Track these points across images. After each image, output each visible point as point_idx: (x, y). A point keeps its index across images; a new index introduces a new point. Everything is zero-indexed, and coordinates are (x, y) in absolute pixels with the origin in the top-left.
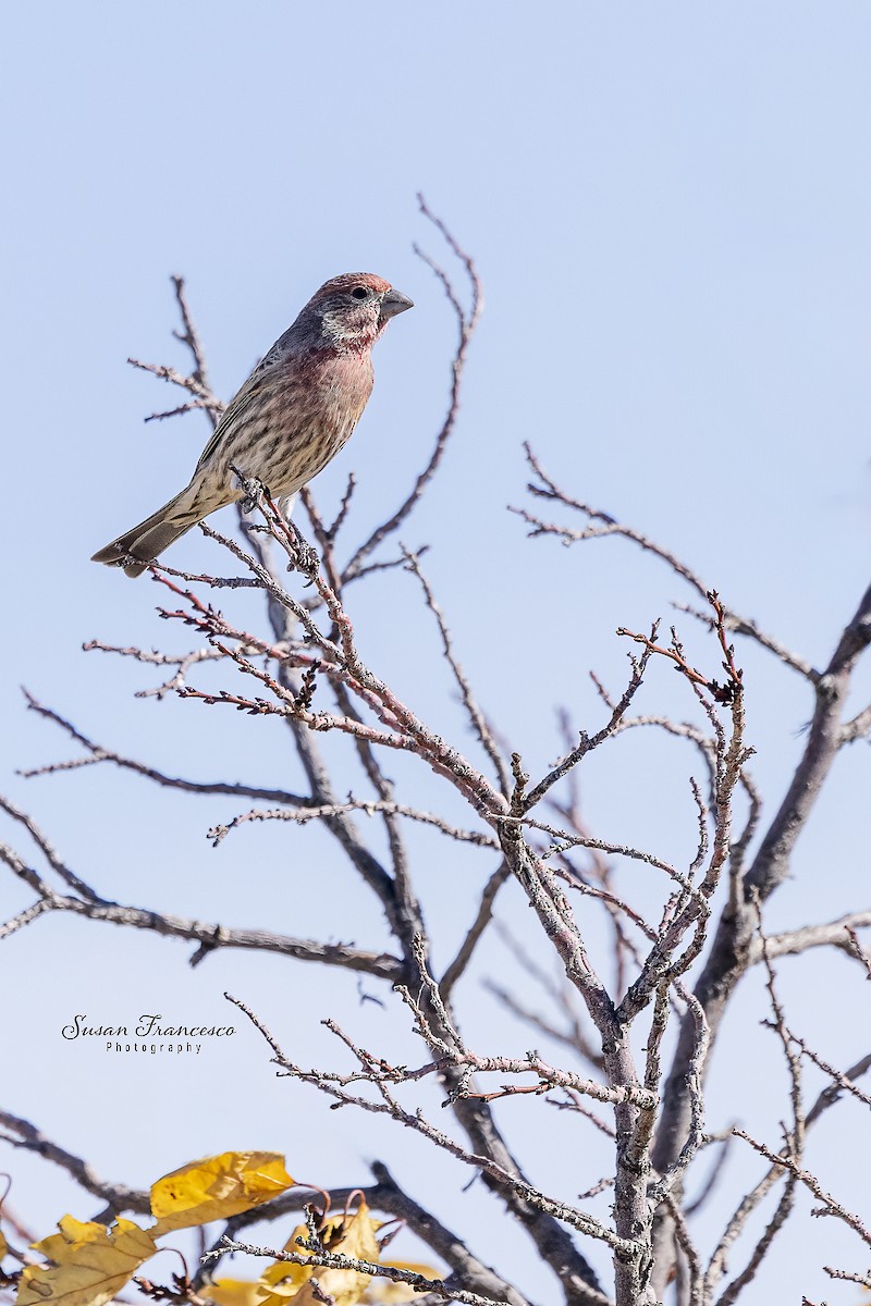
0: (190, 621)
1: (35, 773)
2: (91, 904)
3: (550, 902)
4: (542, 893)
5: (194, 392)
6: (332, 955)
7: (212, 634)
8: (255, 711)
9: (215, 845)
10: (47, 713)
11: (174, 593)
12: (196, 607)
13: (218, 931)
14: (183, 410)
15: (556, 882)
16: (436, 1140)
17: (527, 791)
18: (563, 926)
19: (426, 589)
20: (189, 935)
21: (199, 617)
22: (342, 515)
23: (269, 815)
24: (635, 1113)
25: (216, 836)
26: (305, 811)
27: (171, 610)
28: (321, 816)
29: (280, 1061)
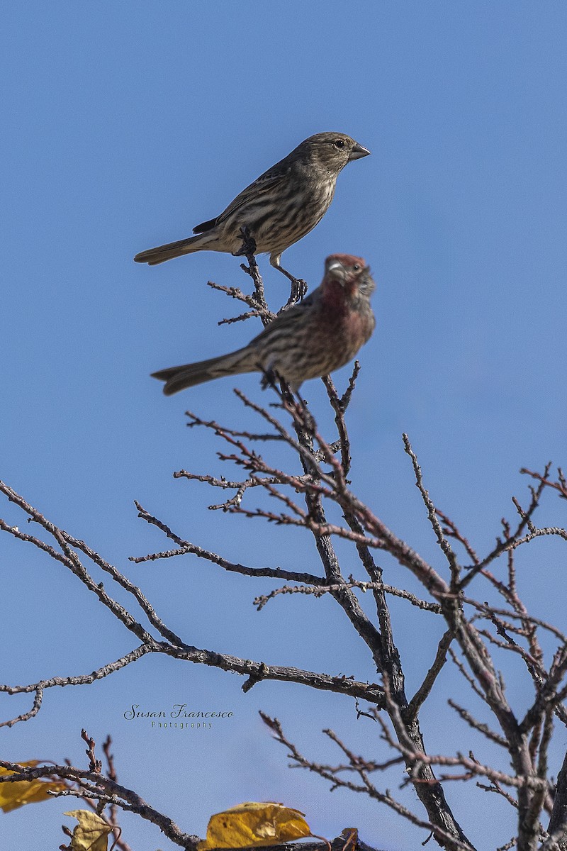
0: (239, 462)
1: (143, 560)
2: (176, 647)
3: (476, 653)
4: (471, 646)
5: (252, 305)
6: (338, 685)
7: (255, 471)
8: (280, 522)
9: (259, 609)
10: (151, 520)
11: (230, 443)
12: (245, 453)
13: (262, 667)
14: (244, 317)
15: (480, 639)
16: (398, 810)
17: (461, 577)
18: (484, 668)
19: (405, 440)
20: (242, 670)
21: (246, 459)
22: (350, 389)
23: (295, 589)
24: (531, 795)
25: (260, 603)
26: (320, 588)
27: (227, 454)
28: (331, 591)
29: (296, 757)
